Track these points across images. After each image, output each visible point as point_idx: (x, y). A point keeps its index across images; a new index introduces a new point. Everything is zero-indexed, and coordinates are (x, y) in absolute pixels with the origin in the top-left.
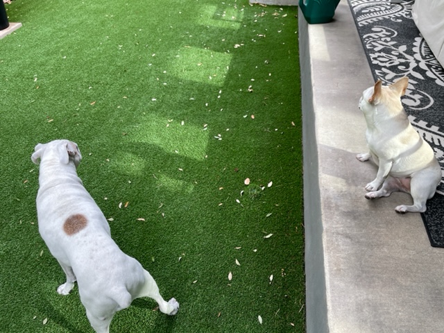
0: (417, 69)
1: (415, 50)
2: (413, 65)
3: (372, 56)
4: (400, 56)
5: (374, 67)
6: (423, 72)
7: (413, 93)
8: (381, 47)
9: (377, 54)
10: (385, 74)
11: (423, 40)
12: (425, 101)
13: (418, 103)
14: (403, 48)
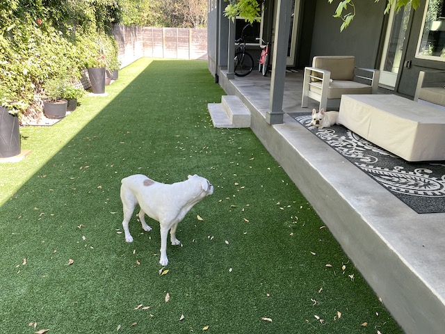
1: (351, 137)
2: (355, 145)
3: (329, 142)
4: (344, 141)
5: (334, 147)
6: (363, 147)
7: (364, 156)
8: (330, 138)
9: (331, 142)
10: (343, 150)
12: (373, 160)
13: (370, 160)
14: (343, 138)
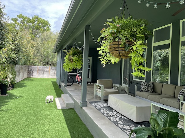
0: (116, 116)
1: (114, 112)
4: (111, 114)
5: (107, 117)
6: (118, 116)
7: (119, 121)
10: (111, 118)
11: (114, 110)
12: (123, 122)
13: (121, 122)
14: (111, 112)
